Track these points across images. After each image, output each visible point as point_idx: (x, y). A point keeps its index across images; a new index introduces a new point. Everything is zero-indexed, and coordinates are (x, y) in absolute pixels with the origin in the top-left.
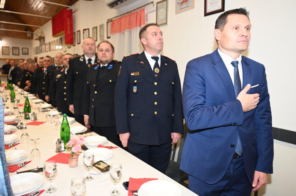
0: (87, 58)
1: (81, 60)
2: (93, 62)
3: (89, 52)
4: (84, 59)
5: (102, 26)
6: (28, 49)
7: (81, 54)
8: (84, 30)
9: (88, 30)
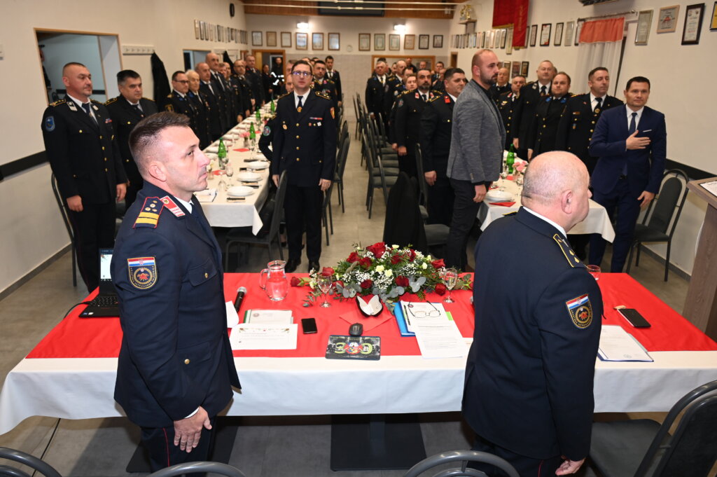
0: (541, 86)
1: (534, 88)
2: (547, 91)
3: (544, 78)
4: (538, 87)
5: (570, 23)
6: (442, 36)
7: (535, 81)
8: (543, 25)
9: (549, 26)
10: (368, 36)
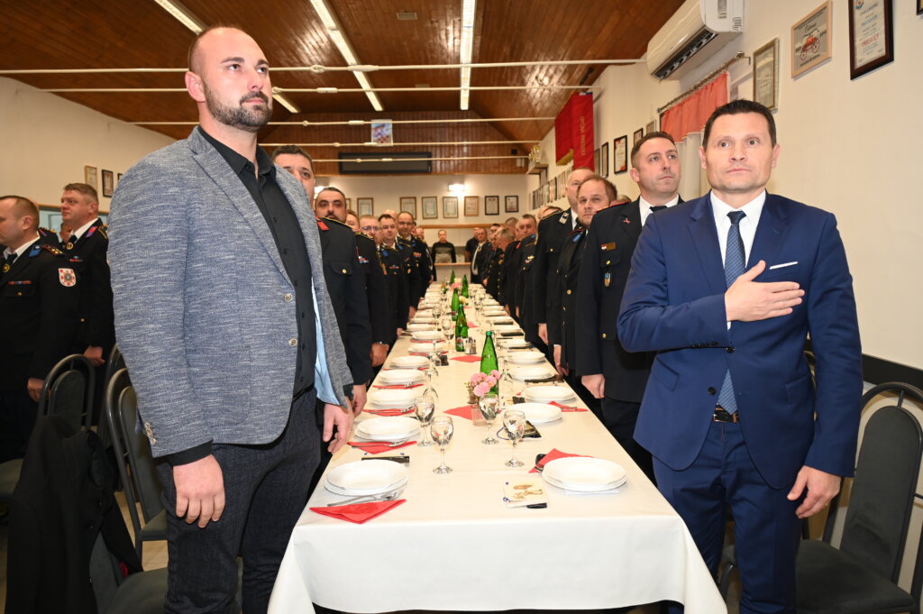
0: (574, 216)
8: (616, 140)
9: (623, 140)
10: (413, 200)
